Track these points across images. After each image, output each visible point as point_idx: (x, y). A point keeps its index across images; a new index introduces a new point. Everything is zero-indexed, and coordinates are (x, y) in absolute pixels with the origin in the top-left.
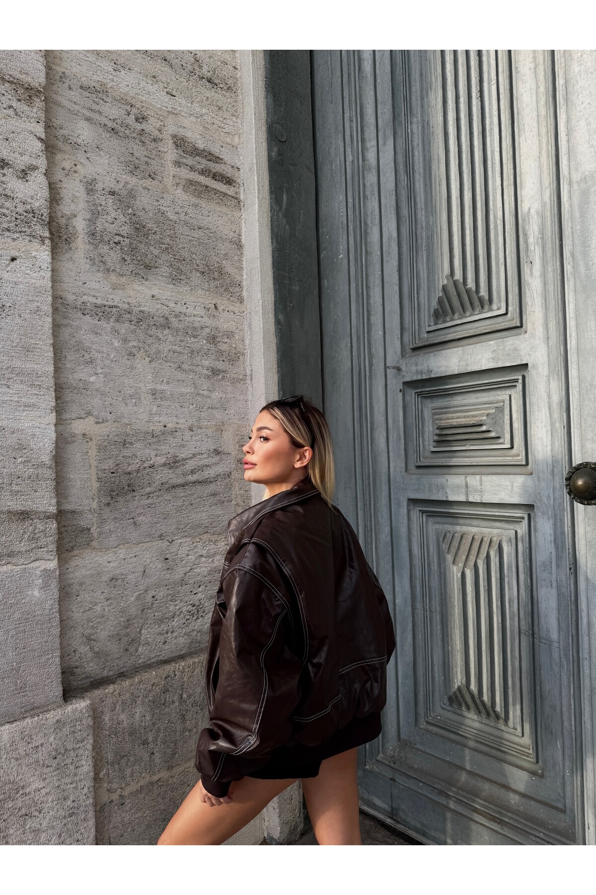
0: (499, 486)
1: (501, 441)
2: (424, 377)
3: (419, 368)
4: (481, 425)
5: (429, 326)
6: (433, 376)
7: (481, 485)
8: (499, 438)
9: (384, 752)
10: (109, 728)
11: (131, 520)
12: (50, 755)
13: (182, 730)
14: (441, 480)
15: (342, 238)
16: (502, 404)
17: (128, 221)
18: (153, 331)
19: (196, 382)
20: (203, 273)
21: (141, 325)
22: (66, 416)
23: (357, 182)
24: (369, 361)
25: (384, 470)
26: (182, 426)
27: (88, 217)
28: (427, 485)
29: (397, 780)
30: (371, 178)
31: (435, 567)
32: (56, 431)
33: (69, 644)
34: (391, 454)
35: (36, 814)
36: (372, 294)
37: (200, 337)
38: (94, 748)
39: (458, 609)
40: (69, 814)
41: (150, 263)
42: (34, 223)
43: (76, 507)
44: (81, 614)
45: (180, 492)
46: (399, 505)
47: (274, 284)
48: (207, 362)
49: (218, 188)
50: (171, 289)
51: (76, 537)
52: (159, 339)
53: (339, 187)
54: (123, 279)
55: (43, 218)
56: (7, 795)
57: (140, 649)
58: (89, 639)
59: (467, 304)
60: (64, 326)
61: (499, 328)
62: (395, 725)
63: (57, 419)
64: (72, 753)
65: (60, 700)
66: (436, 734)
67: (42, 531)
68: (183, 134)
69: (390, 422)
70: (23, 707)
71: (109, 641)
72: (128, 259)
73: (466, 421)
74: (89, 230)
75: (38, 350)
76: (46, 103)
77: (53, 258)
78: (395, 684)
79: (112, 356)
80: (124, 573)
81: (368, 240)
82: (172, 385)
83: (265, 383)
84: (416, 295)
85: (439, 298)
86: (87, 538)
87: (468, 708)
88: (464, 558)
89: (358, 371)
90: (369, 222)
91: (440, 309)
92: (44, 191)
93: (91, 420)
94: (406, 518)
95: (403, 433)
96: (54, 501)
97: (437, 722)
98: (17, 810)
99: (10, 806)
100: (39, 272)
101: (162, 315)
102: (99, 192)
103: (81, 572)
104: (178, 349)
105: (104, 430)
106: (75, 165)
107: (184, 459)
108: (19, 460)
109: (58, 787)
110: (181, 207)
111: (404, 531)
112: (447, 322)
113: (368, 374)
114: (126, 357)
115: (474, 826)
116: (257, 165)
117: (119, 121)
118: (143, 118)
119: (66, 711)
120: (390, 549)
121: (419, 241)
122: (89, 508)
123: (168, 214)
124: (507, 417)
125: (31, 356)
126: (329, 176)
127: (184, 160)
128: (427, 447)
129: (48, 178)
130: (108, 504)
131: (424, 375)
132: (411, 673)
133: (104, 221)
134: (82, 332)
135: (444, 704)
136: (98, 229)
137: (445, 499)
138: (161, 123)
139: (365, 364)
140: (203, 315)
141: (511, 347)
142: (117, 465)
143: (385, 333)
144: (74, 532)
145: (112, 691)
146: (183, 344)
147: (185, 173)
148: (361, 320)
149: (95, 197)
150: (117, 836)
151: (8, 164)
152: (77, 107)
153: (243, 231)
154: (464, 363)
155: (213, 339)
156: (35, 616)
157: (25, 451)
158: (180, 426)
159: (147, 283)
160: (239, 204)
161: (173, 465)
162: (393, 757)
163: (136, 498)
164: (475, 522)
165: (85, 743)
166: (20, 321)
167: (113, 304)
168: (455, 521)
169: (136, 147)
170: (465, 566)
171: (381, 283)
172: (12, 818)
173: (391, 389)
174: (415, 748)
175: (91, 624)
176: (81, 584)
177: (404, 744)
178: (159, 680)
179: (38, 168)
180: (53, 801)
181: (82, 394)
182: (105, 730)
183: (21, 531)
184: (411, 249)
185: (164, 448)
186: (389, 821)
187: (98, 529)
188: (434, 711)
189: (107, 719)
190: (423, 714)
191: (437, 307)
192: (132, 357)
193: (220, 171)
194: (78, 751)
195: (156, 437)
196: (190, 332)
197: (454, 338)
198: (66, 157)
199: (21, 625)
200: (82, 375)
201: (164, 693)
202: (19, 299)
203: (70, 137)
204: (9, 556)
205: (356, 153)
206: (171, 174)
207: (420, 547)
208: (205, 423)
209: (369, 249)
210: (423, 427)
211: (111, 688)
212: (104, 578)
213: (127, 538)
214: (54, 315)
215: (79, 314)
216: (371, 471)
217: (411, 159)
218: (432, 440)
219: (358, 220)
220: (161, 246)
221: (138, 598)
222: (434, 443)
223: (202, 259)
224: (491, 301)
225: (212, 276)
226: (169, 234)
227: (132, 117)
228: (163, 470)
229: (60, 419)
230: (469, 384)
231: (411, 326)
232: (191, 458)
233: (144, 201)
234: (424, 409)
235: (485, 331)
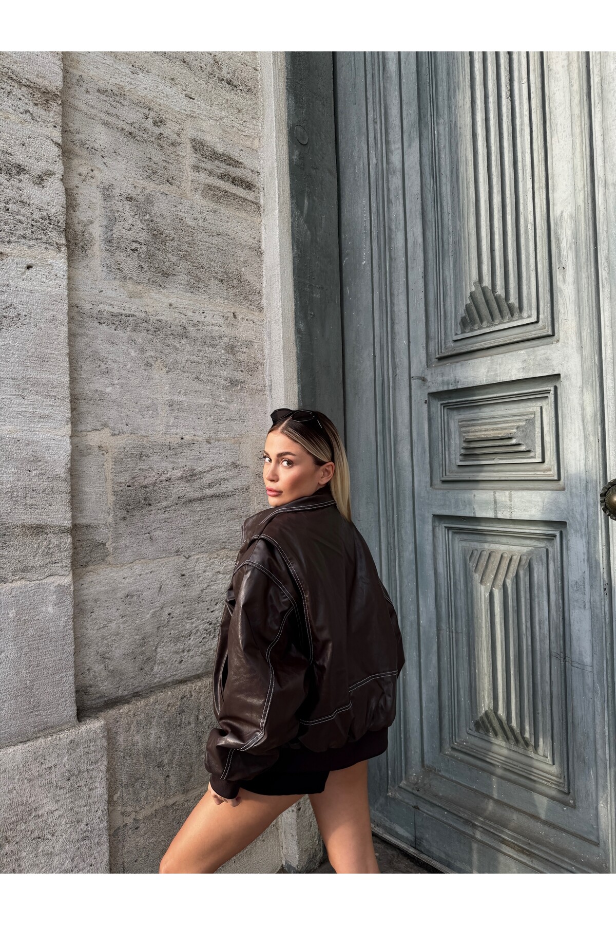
0: (530, 502)
1: (532, 454)
2: (451, 388)
3: (446, 378)
4: (511, 438)
5: (456, 334)
6: (460, 387)
7: (510, 501)
8: (529, 451)
9: (407, 779)
10: (124, 749)
11: (148, 535)
12: (63, 776)
13: (198, 752)
14: (467, 495)
15: (365, 244)
16: (533, 416)
17: (145, 228)
18: (170, 340)
19: (214, 393)
20: (222, 281)
21: (159, 335)
22: (82, 427)
23: (380, 186)
24: (393, 371)
25: (408, 484)
26: (200, 439)
27: (105, 223)
28: (453, 501)
29: (420, 808)
30: (396, 181)
31: (461, 586)
32: (71, 443)
33: (83, 663)
34: (415, 468)
35: (49, 836)
36: (396, 302)
37: (218, 347)
38: (108, 770)
39: (486, 630)
40: (83, 838)
41: (168, 270)
42: (50, 230)
43: (91, 521)
44: (95, 631)
45: (197, 506)
46: (423, 521)
47: (295, 292)
48: (225, 373)
49: (237, 193)
50: (189, 297)
51: (91, 552)
52: (177, 349)
53: (362, 191)
54: (140, 287)
55: (59, 224)
56: (20, 817)
57: (156, 668)
58: (103, 657)
59: (496, 312)
60: (80, 336)
61: (530, 337)
62: (418, 751)
63: (72, 430)
64: (85, 774)
65: (74, 720)
66: (462, 761)
67: (57, 546)
68: (202, 138)
69: (414, 435)
70: (37, 726)
71: (124, 659)
72: (145, 266)
73: (495, 434)
74: (105, 236)
75: (53, 360)
76: (63, 107)
77: (69, 266)
78: (419, 708)
79: (129, 366)
80: (140, 589)
81: (393, 246)
82: (189, 396)
83: (285, 394)
84: (442, 303)
85: (466, 305)
86: (103, 553)
87: (496, 734)
88: (492, 576)
89: (381, 382)
90: (393, 227)
91: (467, 317)
92: (60, 197)
93: (107, 431)
94: (431, 534)
95: (428, 446)
96: (69, 515)
97: (463, 748)
98: (30, 833)
99: (23, 828)
100: (55, 280)
101: (179, 324)
102: (116, 198)
103: (96, 588)
104: (196, 359)
105: (120, 442)
106: (92, 170)
107: (201, 473)
108: (34, 473)
109: (71, 809)
110: (200, 213)
111: (428, 548)
112: (475, 330)
113: (391, 384)
114: (143, 367)
115: (502, 858)
116: (277, 169)
117: (137, 125)
118: (161, 122)
119: (80, 731)
120: (414, 567)
121: (446, 247)
122: (104, 523)
123: (187, 220)
124: (538, 430)
125: (47, 366)
126: (352, 180)
127: (203, 165)
128: (453, 461)
129: (64, 184)
130: (124, 519)
131: (450, 386)
132: (435, 697)
133: (121, 227)
134: (99, 342)
135: (470, 729)
136: (114, 236)
137: (472, 515)
138: (180, 127)
139: (388, 374)
140: (222, 324)
141: (543, 356)
142: (133, 478)
143: (409, 342)
144: (89, 547)
145: (126, 711)
146: (201, 354)
147: (204, 178)
148: (385, 329)
149: (112, 203)
150: (131, 861)
151: (24, 170)
152: (94, 111)
153: (263, 237)
154: (493, 373)
155: (231, 349)
156: (49, 633)
157: (40, 464)
158: (197, 438)
159: (164, 291)
160: (259, 209)
161: (189, 478)
162: (416, 783)
163: (153, 512)
164: (504, 540)
165: (99, 764)
166: (35, 330)
167: (129, 313)
168: (483, 538)
169: (154, 152)
170: (493, 585)
171: (405, 290)
172: (24, 840)
173: (415, 401)
174: (440, 776)
175: (106, 642)
176: (96, 601)
177: (428, 770)
178: (175, 700)
179: (55, 174)
180: (66, 824)
181: (98, 405)
182: (120, 751)
183: (36, 546)
184: (437, 255)
185: (181, 461)
186: (412, 851)
187: (114, 544)
188: (459, 737)
189: (121, 740)
190: (448, 740)
191: (464, 315)
192: (148, 368)
193: (240, 175)
194: (91, 772)
195: (173, 450)
196: (208, 342)
197: (482, 347)
198: (83, 162)
199: (35, 642)
200: (98, 385)
201: (180, 714)
202: (35, 307)
203: (87, 142)
204: (23, 571)
205: (380, 156)
206: (190, 179)
207: (445, 565)
208: (223, 436)
209: (393, 255)
210: (449, 440)
211: (125, 708)
212: (119, 595)
213: (143, 553)
214: (70, 325)
215: (95, 324)
216: (394, 486)
217: (437, 162)
218: (458, 454)
219: (382, 225)
220: (179, 252)
221: (154, 615)
222: (461, 457)
223: (221, 267)
224: (521, 308)
225: (231, 284)
226: (187, 240)
227: (150, 120)
228: (179, 484)
229: (75, 431)
230: (498, 395)
231: (436, 335)
232: (208, 471)
233: (161, 206)
234: (450, 421)
235: (515, 340)
